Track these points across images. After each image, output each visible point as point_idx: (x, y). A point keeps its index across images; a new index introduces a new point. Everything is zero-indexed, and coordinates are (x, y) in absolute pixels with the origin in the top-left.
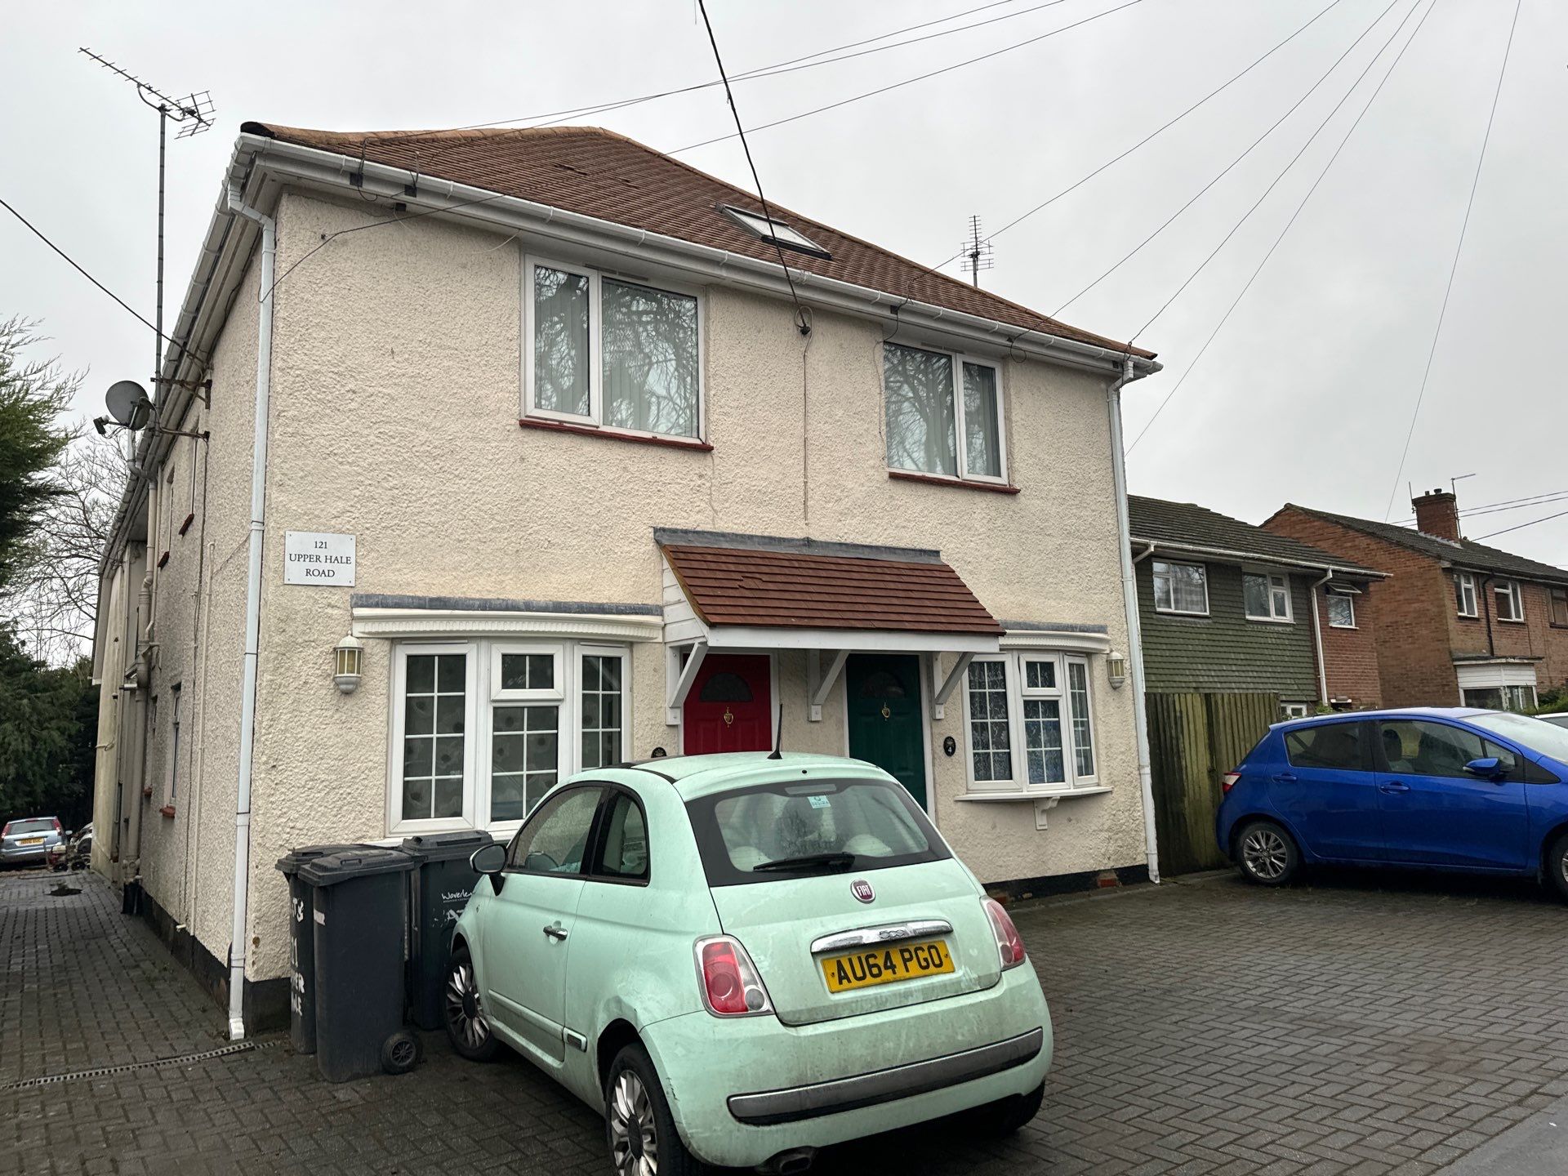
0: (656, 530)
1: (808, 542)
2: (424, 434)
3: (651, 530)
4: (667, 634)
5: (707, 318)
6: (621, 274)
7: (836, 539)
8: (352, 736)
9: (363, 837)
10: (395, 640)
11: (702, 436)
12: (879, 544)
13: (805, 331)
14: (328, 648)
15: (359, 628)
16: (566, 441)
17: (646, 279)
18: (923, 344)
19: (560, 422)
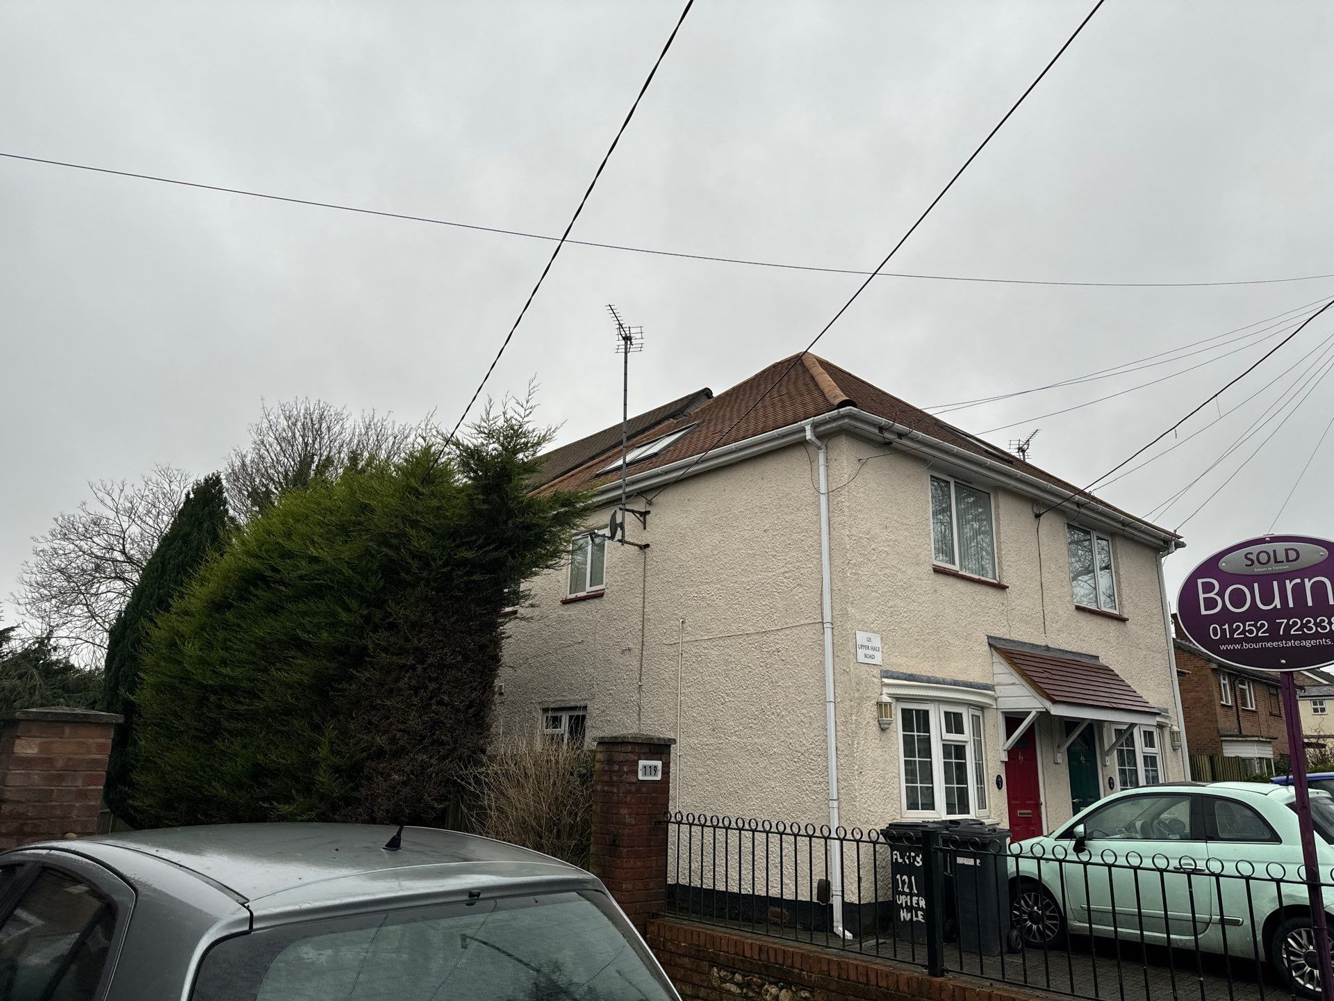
0: (989, 637)
1: (1047, 648)
2: (900, 576)
3: (986, 637)
4: (998, 704)
5: (997, 507)
6: (962, 480)
7: (1058, 647)
8: (886, 756)
9: (894, 819)
10: (898, 699)
11: (998, 579)
12: (1075, 651)
13: (1038, 516)
14: (874, 702)
15: (886, 690)
16: (951, 580)
17: (971, 483)
18: (1080, 524)
19: (944, 568)
